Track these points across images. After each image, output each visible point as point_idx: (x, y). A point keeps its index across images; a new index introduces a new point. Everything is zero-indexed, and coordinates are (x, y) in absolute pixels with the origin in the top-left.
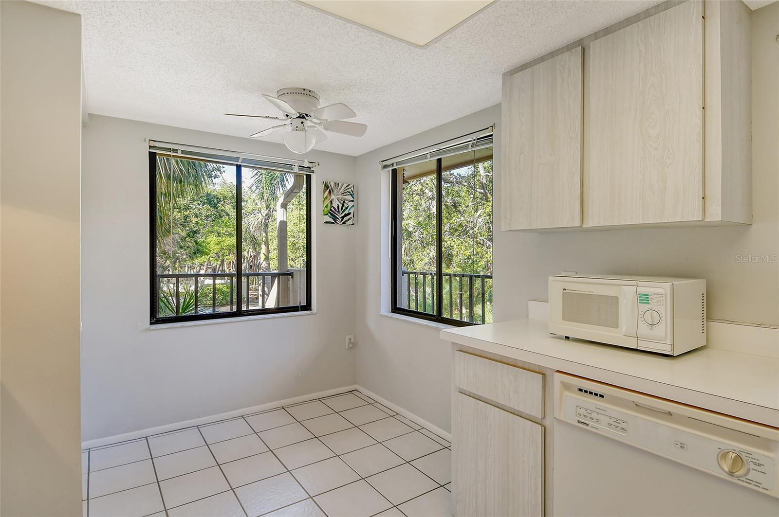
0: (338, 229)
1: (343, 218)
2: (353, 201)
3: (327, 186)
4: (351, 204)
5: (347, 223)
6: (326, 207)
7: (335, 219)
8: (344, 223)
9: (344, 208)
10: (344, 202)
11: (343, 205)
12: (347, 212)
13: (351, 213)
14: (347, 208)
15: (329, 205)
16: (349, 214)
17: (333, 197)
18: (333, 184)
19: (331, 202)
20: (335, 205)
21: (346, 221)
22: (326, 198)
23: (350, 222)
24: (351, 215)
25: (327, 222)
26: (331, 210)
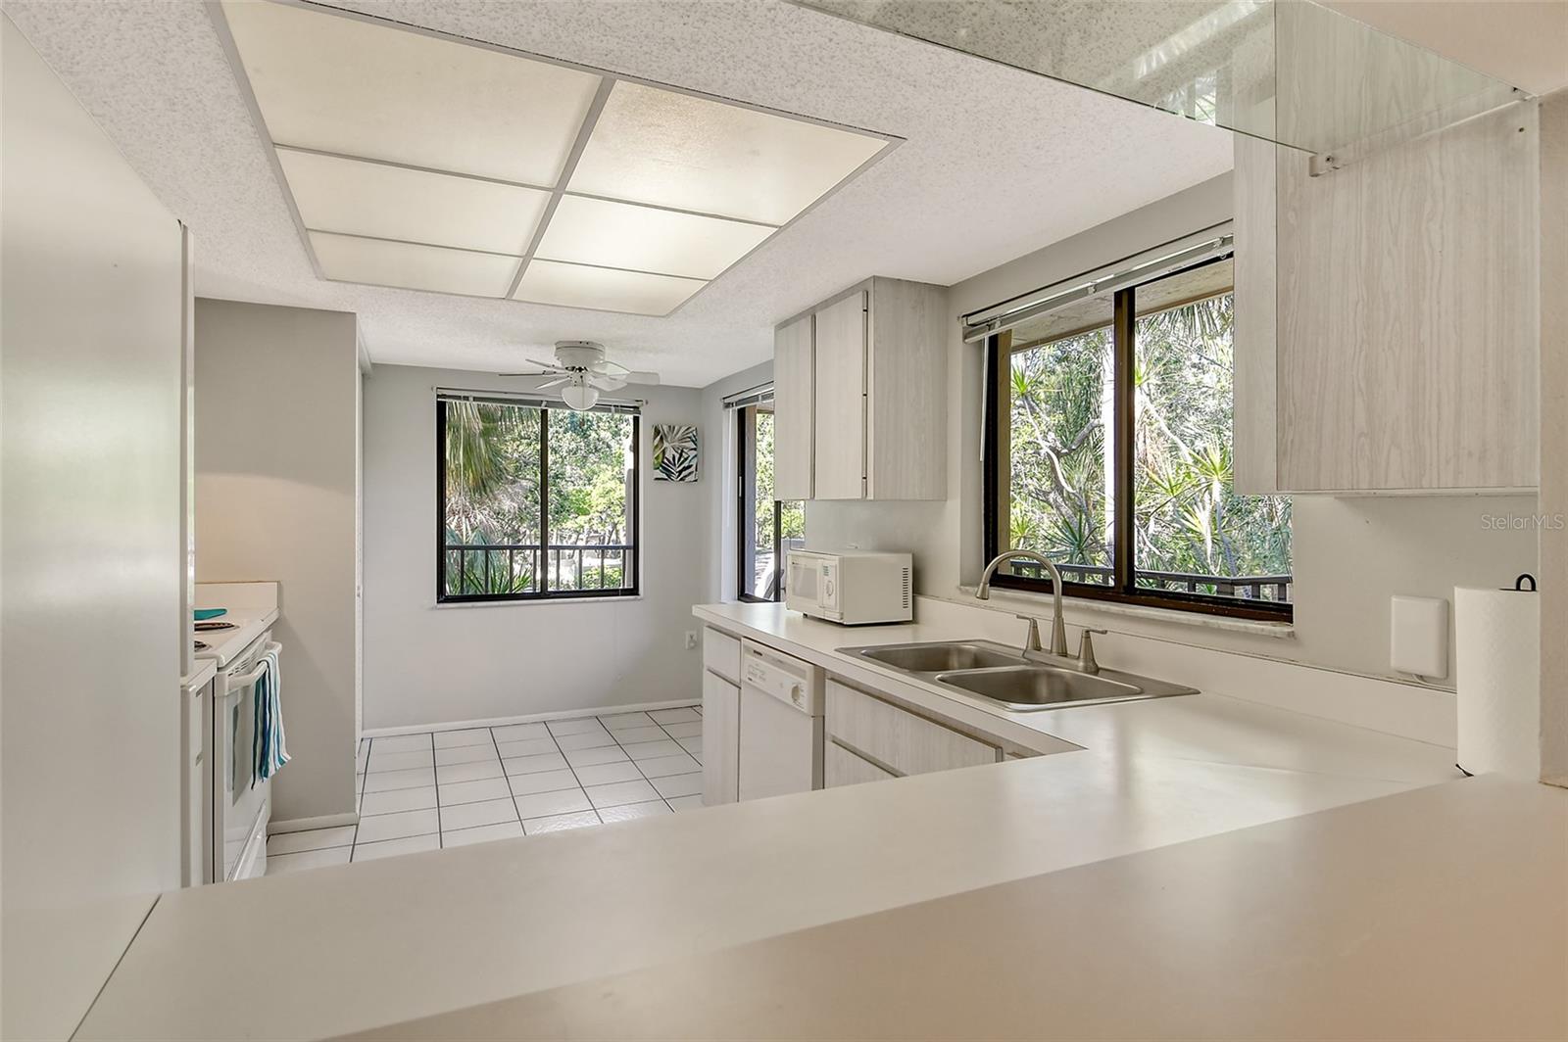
0: (674, 488)
1: (680, 472)
2: (695, 449)
3: (657, 432)
4: (694, 453)
5: (687, 479)
6: (657, 458)
7: (669, 473)
8: (681, 480)
9: (682, 459)
10: (682, 451)
11: (681, 455)
12: (686, 464)
13: (692, 466)
14: (686, 459)
15: (661, 456)
16: (689, 467)
17: (666, 444)
18: (666, 428)
19: (664, 452)
20: (669, 455)
21: (686, 476)
22: (657, 446)
23: (691, 478)
24: (693, 469)
25: (657, 479)
26: (663, 462)
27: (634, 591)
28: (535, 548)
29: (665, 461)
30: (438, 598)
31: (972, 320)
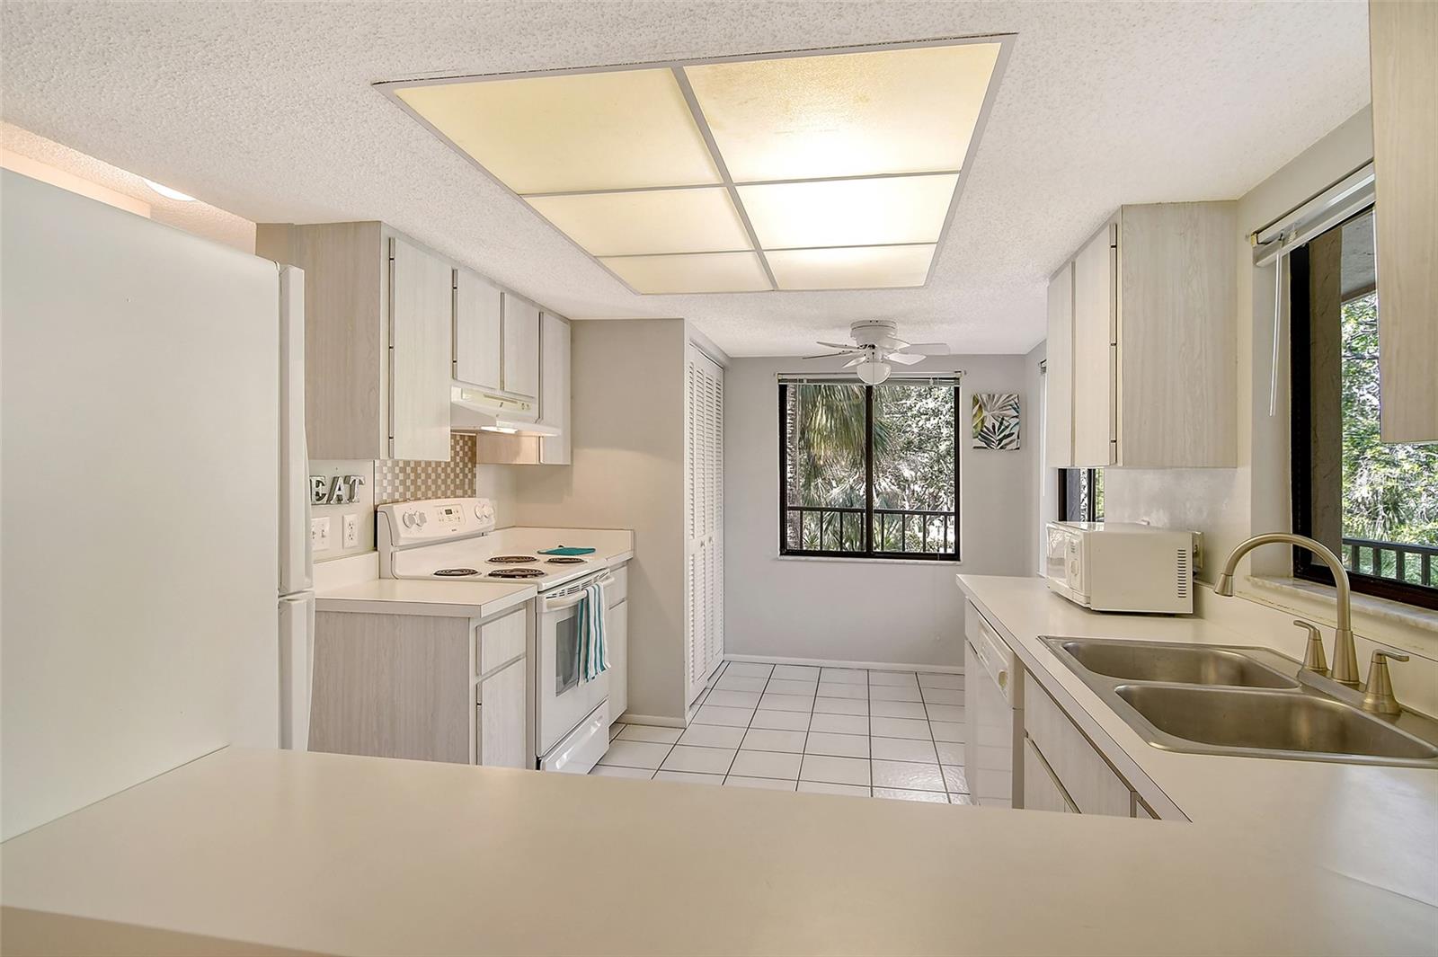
0: (994, 457)
1: (1001, 440)
2: (1017, 417)
3: (976, 401)
4: (1013, 421)
5: (1008, 447)
6: (975, 427)
7: (988, 442)
8: (1001, 448)
9: (1003, 427)
10: (1003, 419)
11: (1001, 423)
12: (1007, 432)
13: (1013, 434)
14: (1007, 427)
15: (980, 425)
16: (1011, 434)
17: (985, 413)
18: (985, 397)
19: (983, 421)
20: (988, 424)
21: (1006, 444)
22: (975, 415)
23: (1013, 446)
24: (1015, 436)
25: (975, 448)
26: (982, 431)
27: (955, 557)
28: (861, 511)
29: (985, 429)
30: (781, 551)
31: (1263, 237)
